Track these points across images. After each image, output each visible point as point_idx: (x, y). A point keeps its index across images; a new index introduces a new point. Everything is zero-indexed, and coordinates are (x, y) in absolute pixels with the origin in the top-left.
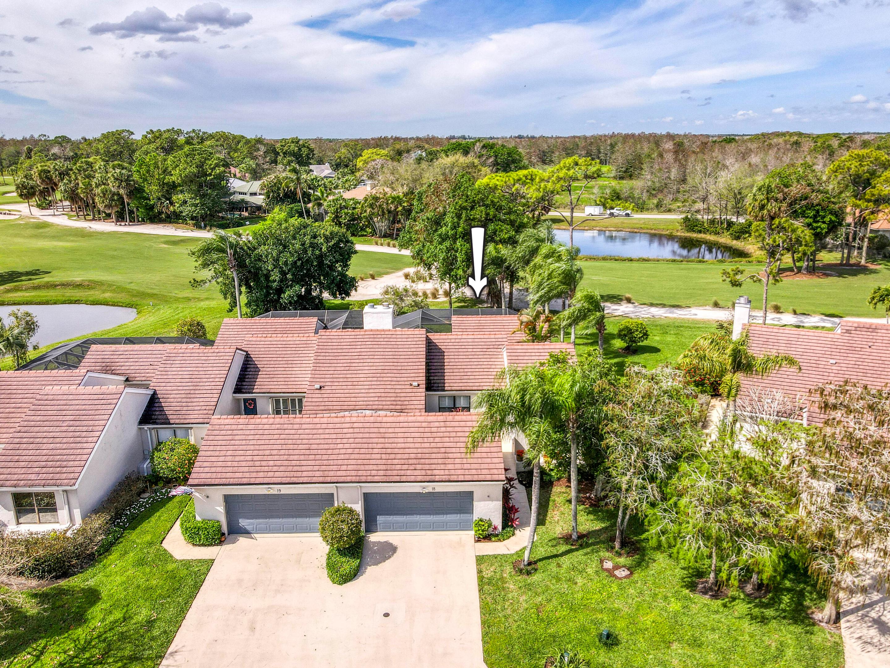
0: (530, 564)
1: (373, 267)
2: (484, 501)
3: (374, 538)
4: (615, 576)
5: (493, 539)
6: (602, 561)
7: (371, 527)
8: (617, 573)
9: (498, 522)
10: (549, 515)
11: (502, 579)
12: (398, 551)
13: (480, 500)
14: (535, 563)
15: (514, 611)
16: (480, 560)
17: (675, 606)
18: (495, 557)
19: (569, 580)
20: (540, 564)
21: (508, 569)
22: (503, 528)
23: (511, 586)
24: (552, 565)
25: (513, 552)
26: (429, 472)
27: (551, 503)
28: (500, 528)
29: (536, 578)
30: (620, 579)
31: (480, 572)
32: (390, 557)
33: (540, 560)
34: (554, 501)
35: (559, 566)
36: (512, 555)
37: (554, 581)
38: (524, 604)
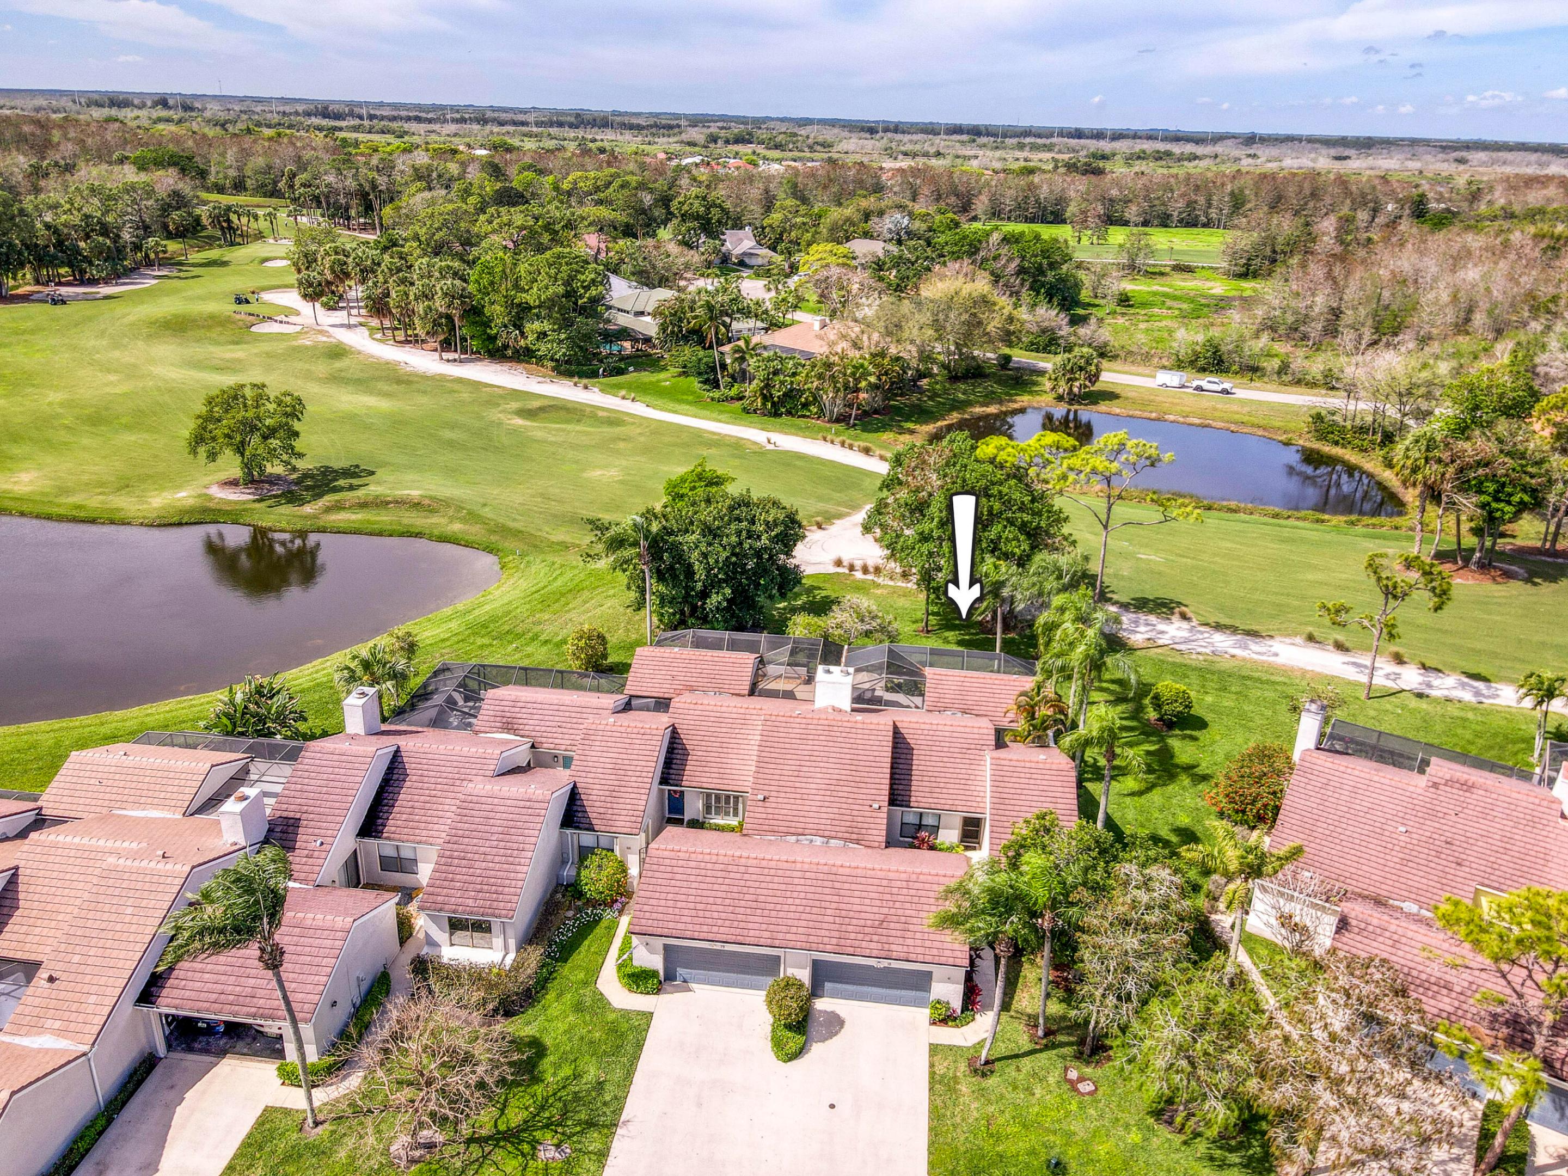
0: (987, 1062)
1: (820, 498)
2: (944, 983)
3: (821, 1004)
4: (1077, 1090)
5: (950, 1024)
6: (1066, 1069)
7: (816, 990)
8: (1080, 1086)
9: (957, 1004)
10: (1016, 998)
11: (955, 1077)
12: (846, 1026)
13: (937, 982)
14: (993, 1062)
15: (963, 1120)
16: (934, 1049)
17: (1135, 1137)
18: (951, 1048)
19: (1027, 1089)
20: (998, 1065)
21: (963, 1067)
22: (962, 1012)
23: (964, 1089)
24: (1010, 1069)
25: (969, 1044)
26: (886, 946)
27: (1020, 980)
28: (959, 1011)
29: (992, 1081)
30: (1083, 1094)
31: (932, 1066)
32: (836, 1033)
33: (999, 1059)
34: (1025, 977)
35: (1018, 1069)
36: (968, 1048)
37: (1010, 1089)
38: (975, 1113)
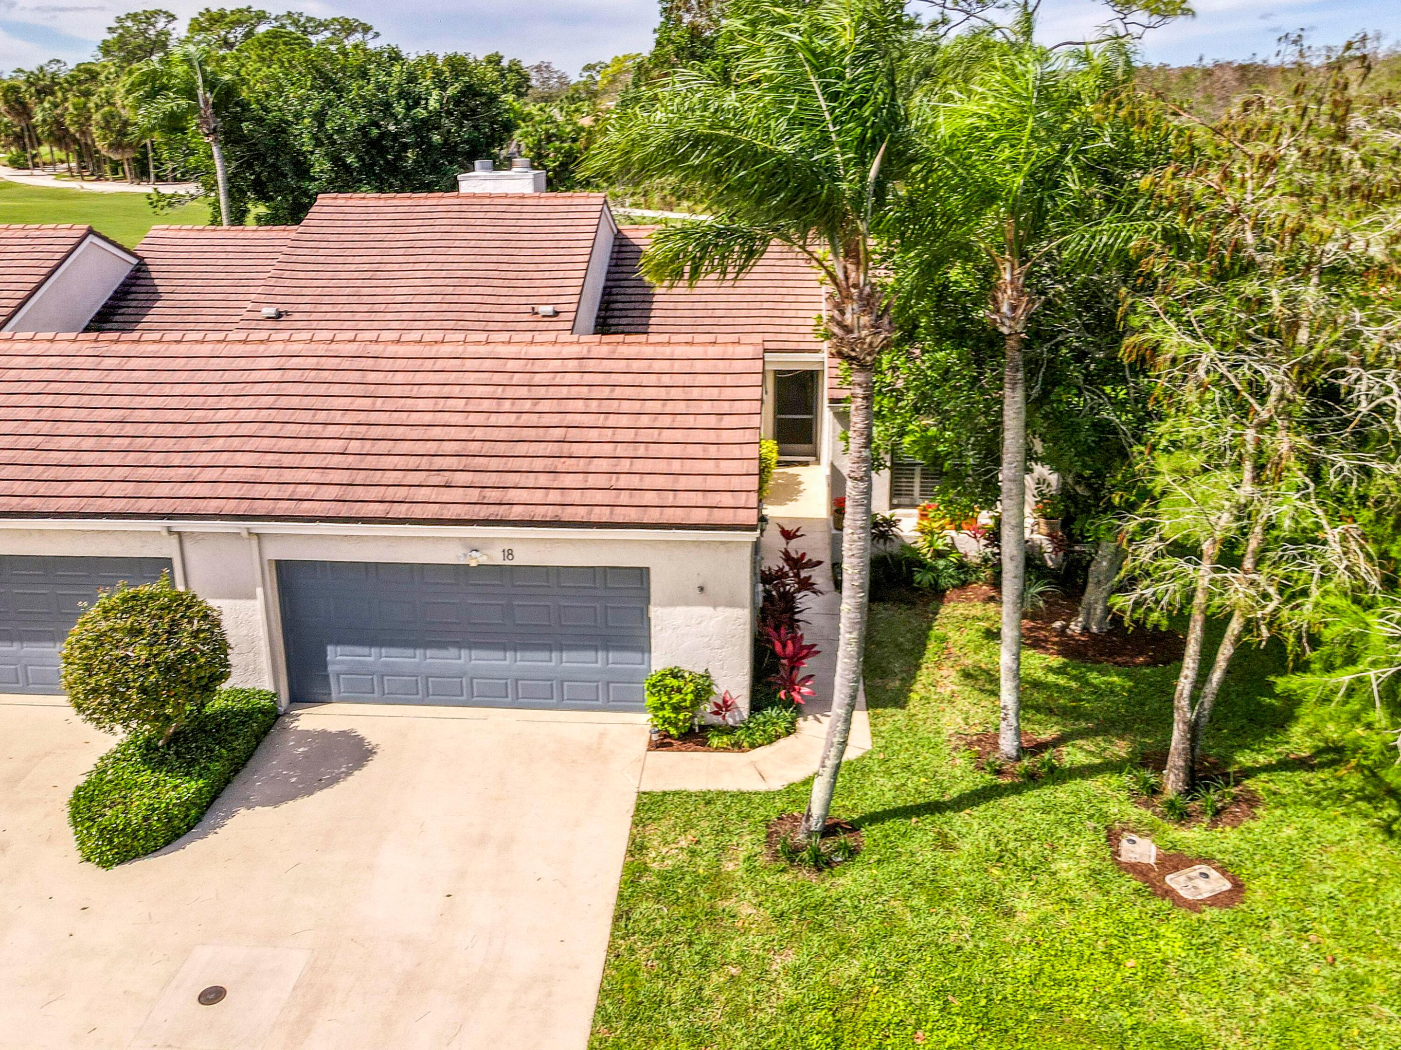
0: (829, 830)
2: (687, 604)
3: (314, 720)
4: (1168, 893)
5: (715, 742)
6: (1113, 837)
7: (308, 687)
8: (1175, 881)
9: (735, 683)
10: (923, 677)
11: (716, 876)
13: (672, 602)
14: (854, 827)
16: (652, 806)
18: (708, 799)
19: (984, 899)
20: (870, 834)
21: (746, 843)
22: (756, 707)
23: (746, 910)
24: (918, 838)
25: (776, 784)
27: (932, 646)
28: (743, 704)
29: (850, 882)
30: (1194, 906)
31: (637, 848)
33: (874, 818)
34: (944, 639)
35: (944, 843)
36: (770, 796)
37: (919, 901)
